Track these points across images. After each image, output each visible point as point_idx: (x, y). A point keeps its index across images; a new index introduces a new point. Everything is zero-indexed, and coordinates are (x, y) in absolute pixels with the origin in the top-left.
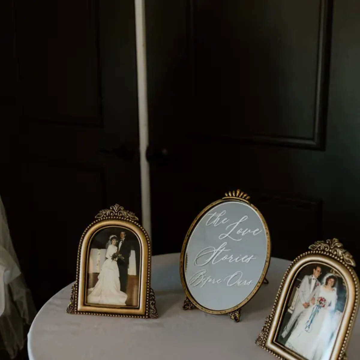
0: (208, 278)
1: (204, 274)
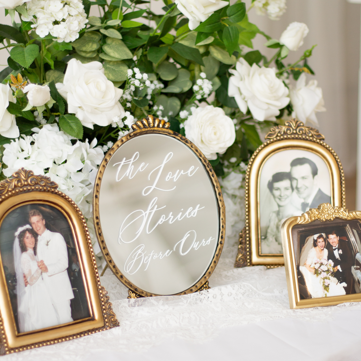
0: (151, 254)
1: (143, 251)
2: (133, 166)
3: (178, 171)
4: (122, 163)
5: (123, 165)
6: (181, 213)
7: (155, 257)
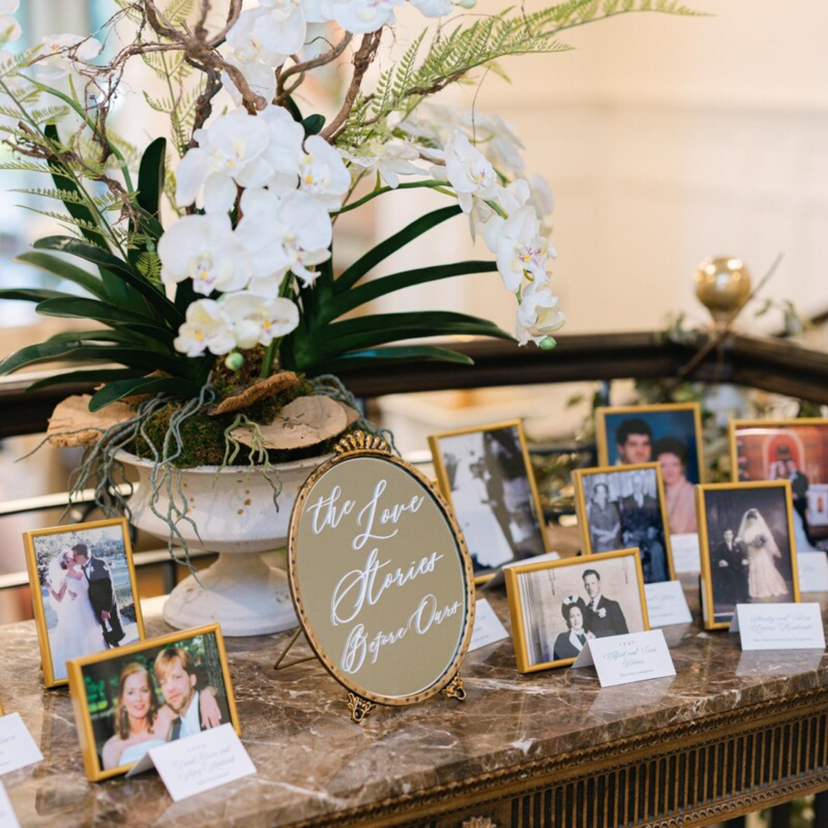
2: (335, 508)
3: (397, 506)
4: (320, 505)
5: (321, 509)
6: (413, 568)
7: (384, 642)
